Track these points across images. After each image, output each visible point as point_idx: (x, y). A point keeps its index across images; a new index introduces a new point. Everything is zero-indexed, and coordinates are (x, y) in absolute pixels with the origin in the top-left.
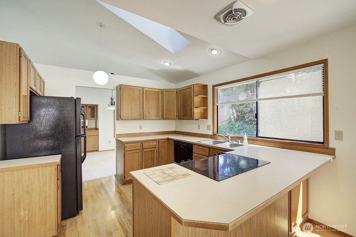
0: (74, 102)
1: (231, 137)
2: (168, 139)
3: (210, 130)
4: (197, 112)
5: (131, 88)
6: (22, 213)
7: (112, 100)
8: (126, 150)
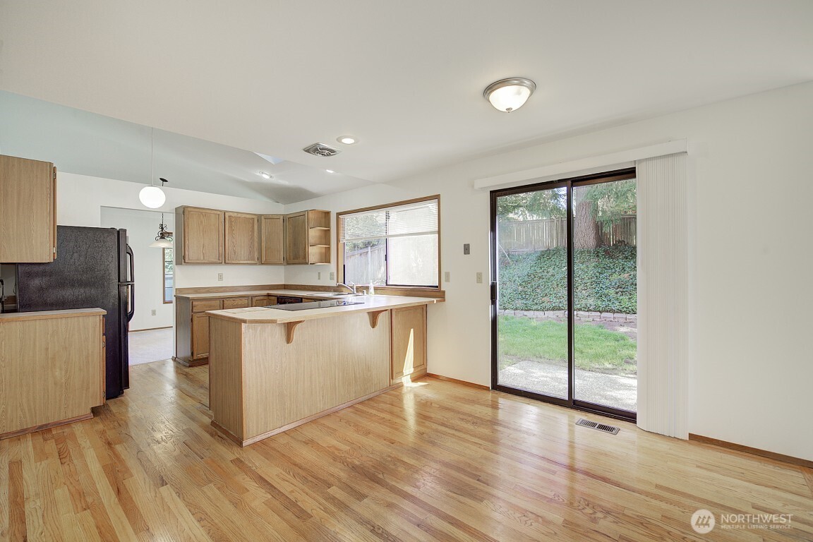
0: (116, 235)
1: (357, 288)
2: (269, 295)
3: (333, 279)
4: (314, 252)
5: (202, 212)
6: (57, 373)
7: (162, 228)
8: (194, 311)
